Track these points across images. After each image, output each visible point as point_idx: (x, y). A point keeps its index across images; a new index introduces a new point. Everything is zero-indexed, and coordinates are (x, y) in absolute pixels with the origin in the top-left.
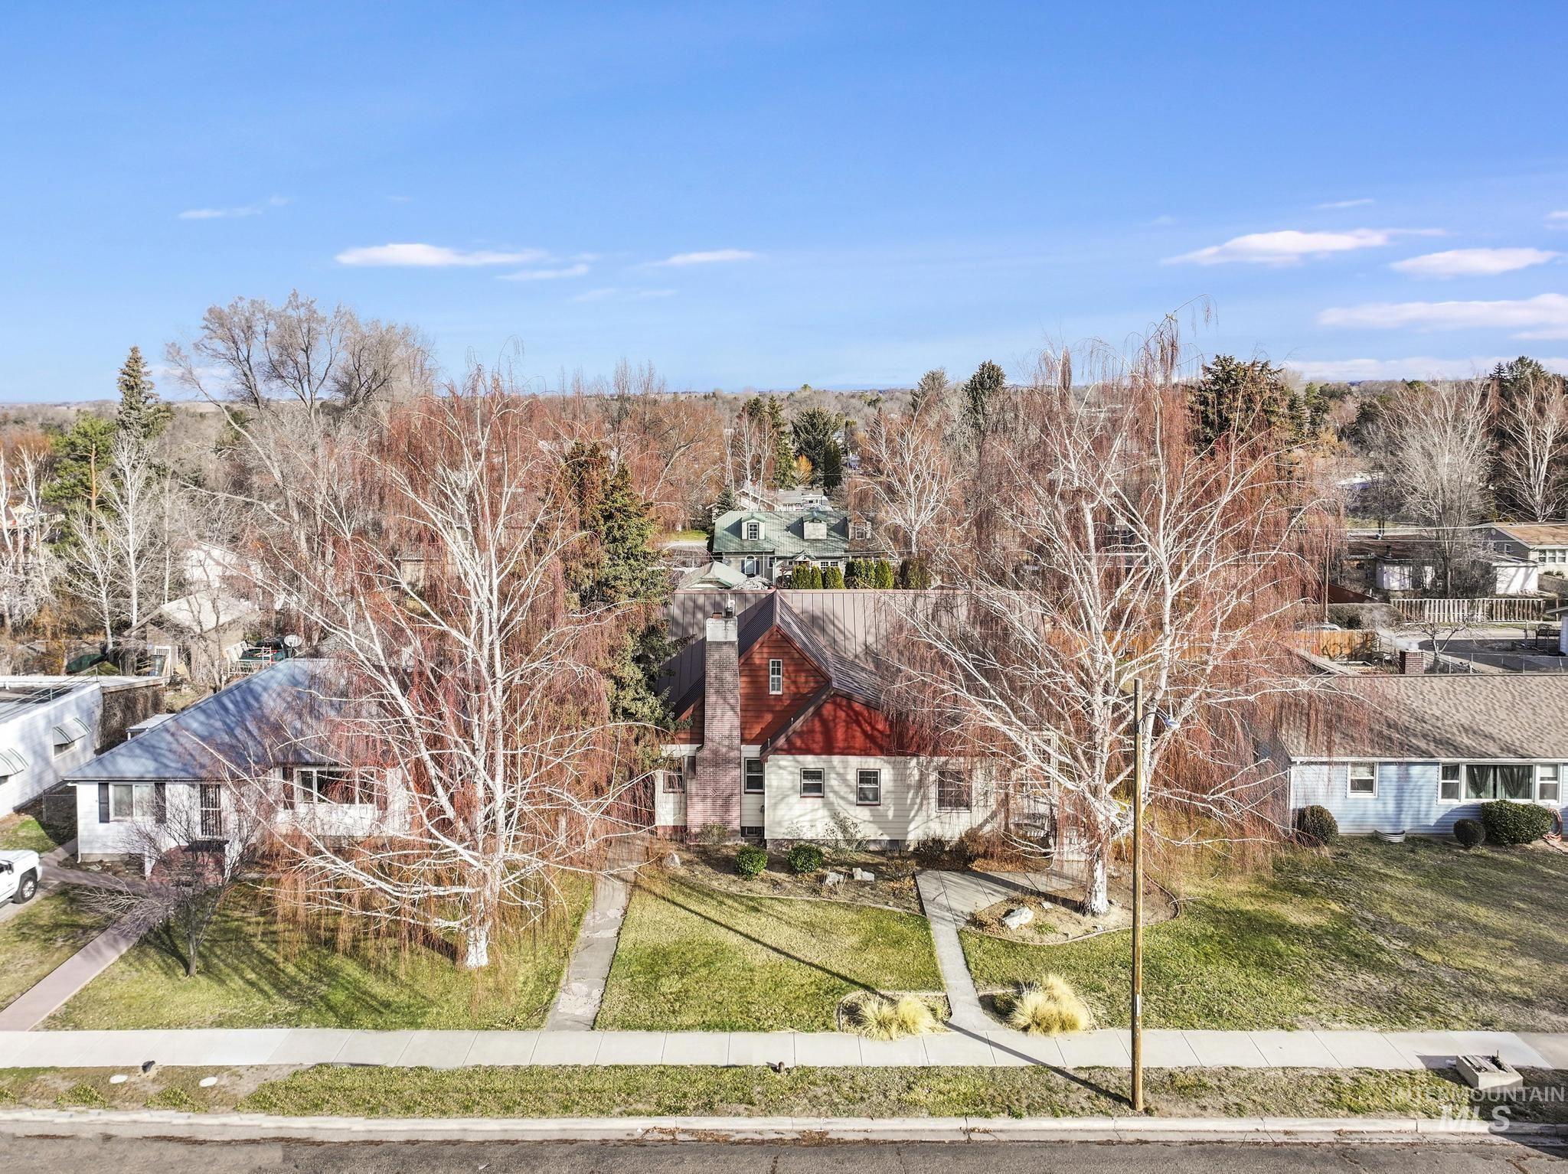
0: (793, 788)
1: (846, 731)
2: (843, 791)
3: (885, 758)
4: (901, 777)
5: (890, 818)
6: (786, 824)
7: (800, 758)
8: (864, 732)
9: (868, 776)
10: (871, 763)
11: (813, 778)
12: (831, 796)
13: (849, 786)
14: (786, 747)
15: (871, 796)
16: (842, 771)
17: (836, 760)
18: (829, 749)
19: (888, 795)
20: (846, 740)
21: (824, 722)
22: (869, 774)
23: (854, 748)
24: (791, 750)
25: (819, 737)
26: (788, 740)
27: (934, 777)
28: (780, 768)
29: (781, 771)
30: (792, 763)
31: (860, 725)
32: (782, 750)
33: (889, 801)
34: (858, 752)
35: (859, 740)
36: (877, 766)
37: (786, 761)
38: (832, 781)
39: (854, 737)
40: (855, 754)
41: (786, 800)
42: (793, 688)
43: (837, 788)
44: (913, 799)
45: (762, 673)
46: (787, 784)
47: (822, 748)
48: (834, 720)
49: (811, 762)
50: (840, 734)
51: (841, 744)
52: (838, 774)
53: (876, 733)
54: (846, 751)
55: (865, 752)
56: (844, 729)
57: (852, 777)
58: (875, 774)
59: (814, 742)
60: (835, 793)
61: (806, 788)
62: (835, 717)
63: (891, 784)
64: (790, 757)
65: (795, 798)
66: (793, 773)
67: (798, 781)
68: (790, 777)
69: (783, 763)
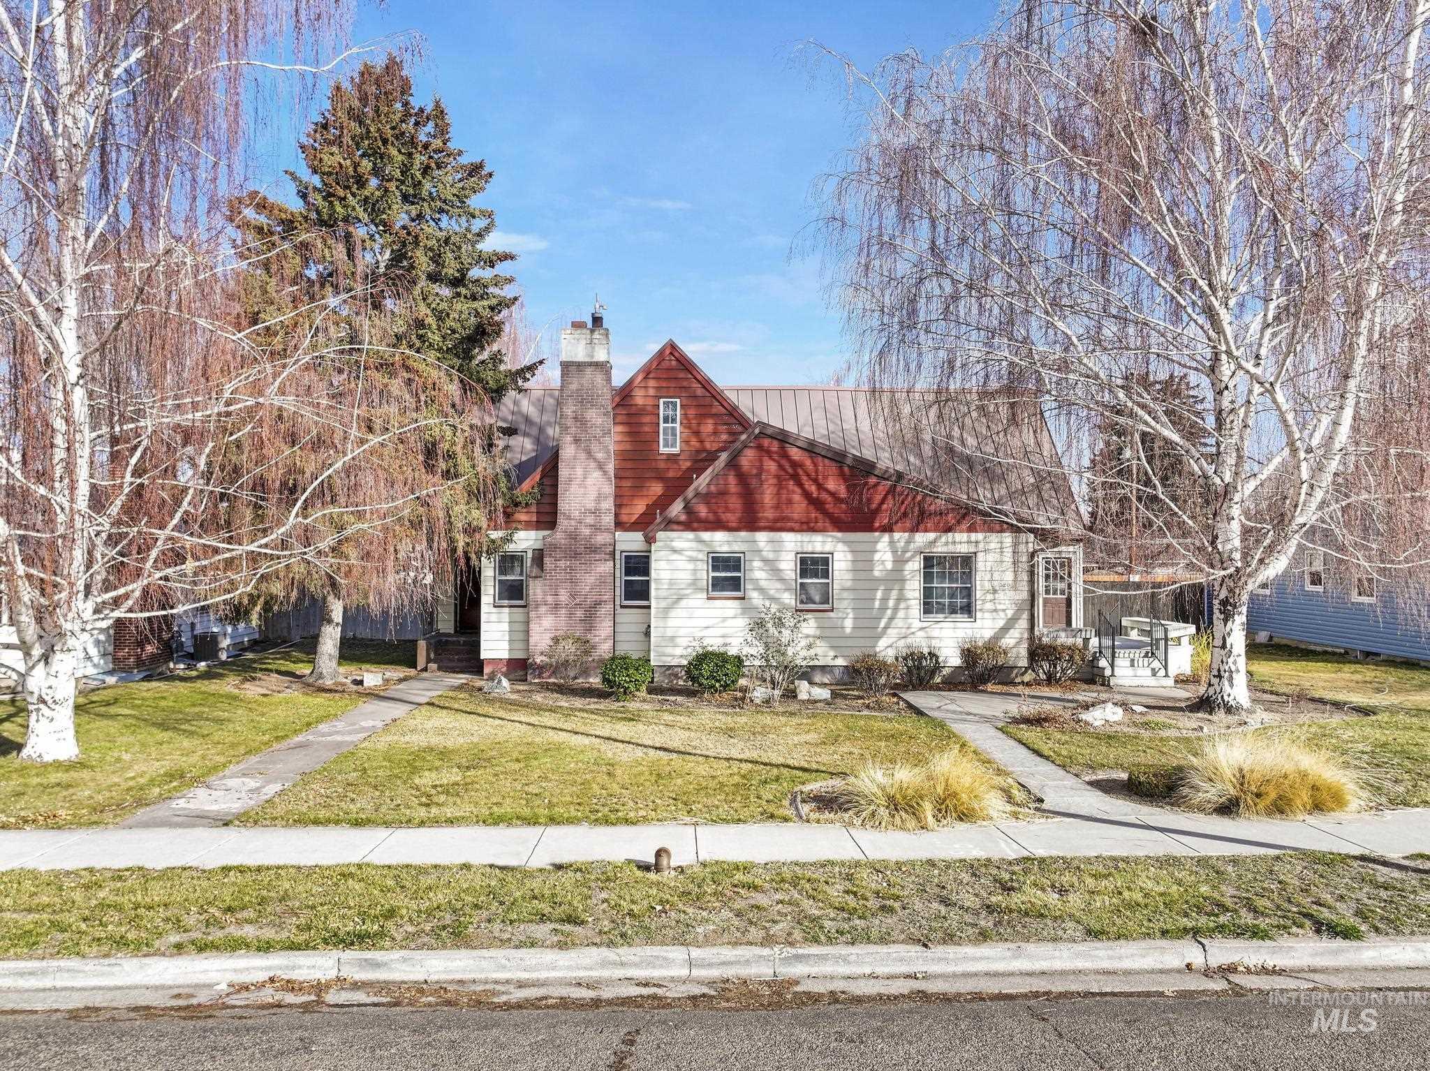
0: (694, 583)
1: (778, 494)
2: (773, 587)
3: (839, 535)
4: (862, 564)
5: (848, 631)
6: (683, 642)
7: (706, 536)
8: (807, 495)
9: (814, 566)
10: (818, 543)
11: (727, 569)
12: (754, 595)
13: (782, 580)
14: (683, 518)
15: (817, 598)
16: (771, 556)
17: (762, 537)
18: (751, 522)
19: (845, 595)
20: (777, 507)
21: (742, 478)
22: (815, 561)
23: (789, 519)
24: (692, 523)
25: (735, 503)
26: (688, 509)
27: (916, 565)
28: (675, 551)
29: (675, 556)
30: (694, 545)
31: (800, 485)
32: (679, 523)
33: (845, 604)
34: (797, 526)
35: (799, 507)
36: (828, 548)
37: (683, 540)
38: (756, 572)
39: (790, 502)
40: (792, 530)
41: (684, 603)
42: (695, 443)
43: (763, 584)
44: (885, 599)
45: (647, 419)
46: (685, 577)
47: (740, 520)
48: (759, 475)
49: (721, 541)
50: (768, 496)
51: (769, 514)
52: (765, 561)
53: (824, 496)
54: (779, 525)
55: (807, 526)
56: (774, 490)
57: (788, 566)
58: (825, 561)
59: (727, 509)
60: (761, 590)
61: (717, 584)
62: (761, 470)
63: (849, 576)
64: (690, 535)
65: (699, 600)
66: (693, 560)
67: (705, 574)
68: (691, 566)
69: (677, 544)
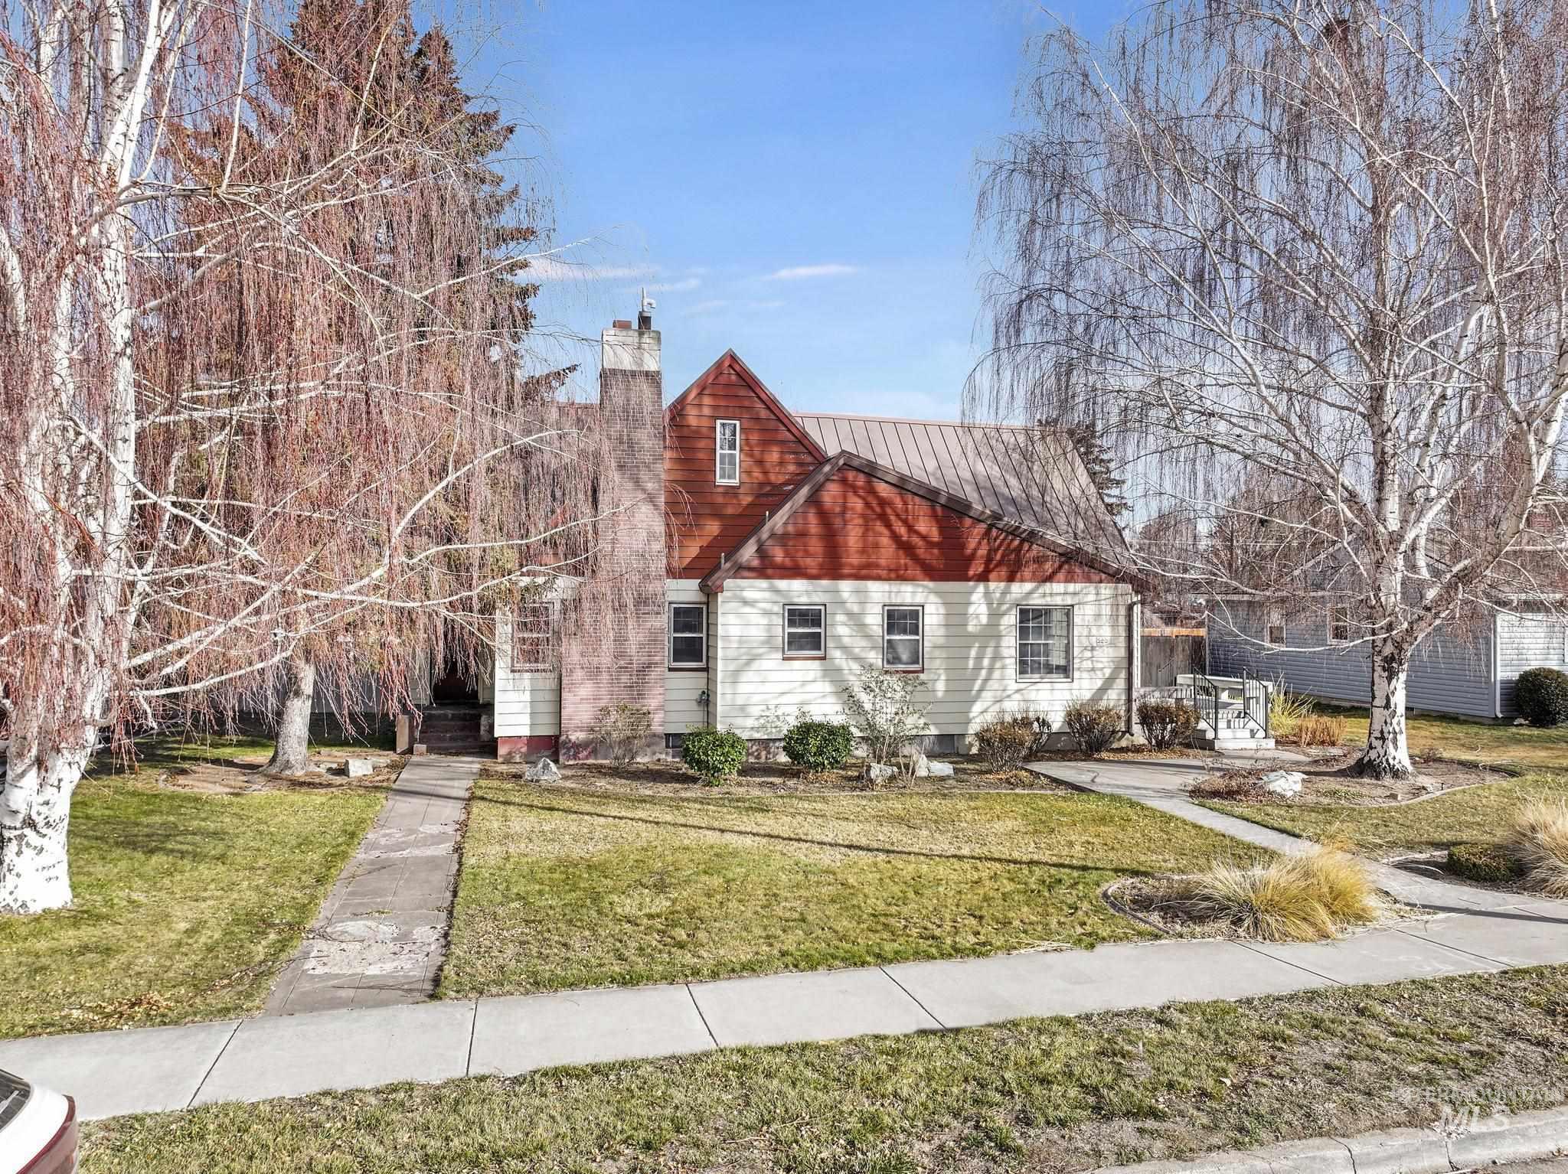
0: (769, 640)
1: (864, 535)
2: (858, 644)
3: (931, 584)
4: (956, 617)
5: (940, 694)
6: (756, 711)
7: (782, 584)
8: (895, 537)
9: (902, 620)
10: (908, 593)
11: (804, 623)
12: (836, 654)
13: (868, 637)
14: (756, 563)
15: (905, 657)
16: (856, 609)
17: (846, 587)
18: (833, 569)
19: (937, 653)
20: (863, 551)
21: (824, 515)
22: (904, 615)
23: (877, 566)
24: (766, 569)
25: (816, 546)
26: (761, 552)
27: (1011, 619)
28: (746, 602)
29: (747, 609)
30: (767, 595)
31: (888, 525)
32: (750, 569)
33: (937, 663)
34: (884, 573)
35: (887, 552)
36: (919, 599)
37: (756, 589)
38: (840, 628)
39: (877, 546)
40: (878, 578)
41: (756, 665)
42: (757, 474)
43: (846, 641)
44: (979, 658)
45: (702, 444)
46: (757, 633)
47: (821, 567)
48: (843, 512)
49: (800, 591)
50: (853, 538)
51: (855, 560)
52: (850, 614)
53: (915, 540)
54: (864, 573)
55: (897, 575)
56: (859, 531)
57: (875, 620)
58: (914, 615)
59: (807, 554)
60: (844, 648)
61: (794, 641)
62: (845, 509)
63: (942, 631)
64: (763, 583)
65: (772, 662)
66: (767, 613)
67: (780, 630)
68: (764, 621)
69: (749, 594)
